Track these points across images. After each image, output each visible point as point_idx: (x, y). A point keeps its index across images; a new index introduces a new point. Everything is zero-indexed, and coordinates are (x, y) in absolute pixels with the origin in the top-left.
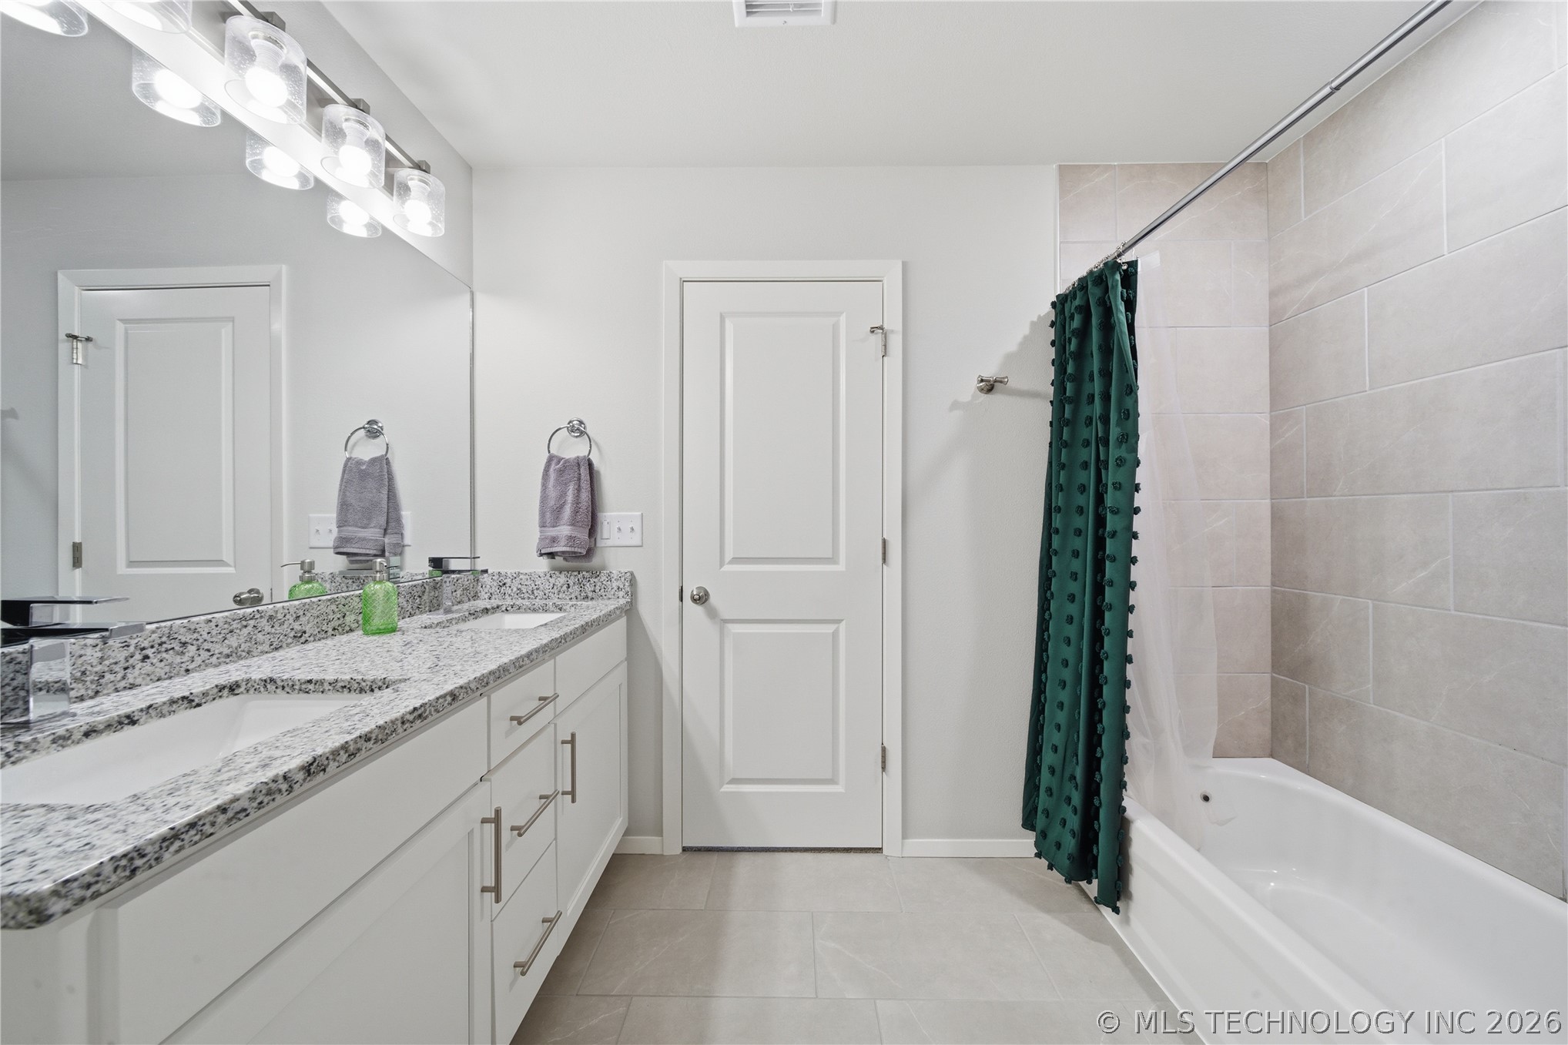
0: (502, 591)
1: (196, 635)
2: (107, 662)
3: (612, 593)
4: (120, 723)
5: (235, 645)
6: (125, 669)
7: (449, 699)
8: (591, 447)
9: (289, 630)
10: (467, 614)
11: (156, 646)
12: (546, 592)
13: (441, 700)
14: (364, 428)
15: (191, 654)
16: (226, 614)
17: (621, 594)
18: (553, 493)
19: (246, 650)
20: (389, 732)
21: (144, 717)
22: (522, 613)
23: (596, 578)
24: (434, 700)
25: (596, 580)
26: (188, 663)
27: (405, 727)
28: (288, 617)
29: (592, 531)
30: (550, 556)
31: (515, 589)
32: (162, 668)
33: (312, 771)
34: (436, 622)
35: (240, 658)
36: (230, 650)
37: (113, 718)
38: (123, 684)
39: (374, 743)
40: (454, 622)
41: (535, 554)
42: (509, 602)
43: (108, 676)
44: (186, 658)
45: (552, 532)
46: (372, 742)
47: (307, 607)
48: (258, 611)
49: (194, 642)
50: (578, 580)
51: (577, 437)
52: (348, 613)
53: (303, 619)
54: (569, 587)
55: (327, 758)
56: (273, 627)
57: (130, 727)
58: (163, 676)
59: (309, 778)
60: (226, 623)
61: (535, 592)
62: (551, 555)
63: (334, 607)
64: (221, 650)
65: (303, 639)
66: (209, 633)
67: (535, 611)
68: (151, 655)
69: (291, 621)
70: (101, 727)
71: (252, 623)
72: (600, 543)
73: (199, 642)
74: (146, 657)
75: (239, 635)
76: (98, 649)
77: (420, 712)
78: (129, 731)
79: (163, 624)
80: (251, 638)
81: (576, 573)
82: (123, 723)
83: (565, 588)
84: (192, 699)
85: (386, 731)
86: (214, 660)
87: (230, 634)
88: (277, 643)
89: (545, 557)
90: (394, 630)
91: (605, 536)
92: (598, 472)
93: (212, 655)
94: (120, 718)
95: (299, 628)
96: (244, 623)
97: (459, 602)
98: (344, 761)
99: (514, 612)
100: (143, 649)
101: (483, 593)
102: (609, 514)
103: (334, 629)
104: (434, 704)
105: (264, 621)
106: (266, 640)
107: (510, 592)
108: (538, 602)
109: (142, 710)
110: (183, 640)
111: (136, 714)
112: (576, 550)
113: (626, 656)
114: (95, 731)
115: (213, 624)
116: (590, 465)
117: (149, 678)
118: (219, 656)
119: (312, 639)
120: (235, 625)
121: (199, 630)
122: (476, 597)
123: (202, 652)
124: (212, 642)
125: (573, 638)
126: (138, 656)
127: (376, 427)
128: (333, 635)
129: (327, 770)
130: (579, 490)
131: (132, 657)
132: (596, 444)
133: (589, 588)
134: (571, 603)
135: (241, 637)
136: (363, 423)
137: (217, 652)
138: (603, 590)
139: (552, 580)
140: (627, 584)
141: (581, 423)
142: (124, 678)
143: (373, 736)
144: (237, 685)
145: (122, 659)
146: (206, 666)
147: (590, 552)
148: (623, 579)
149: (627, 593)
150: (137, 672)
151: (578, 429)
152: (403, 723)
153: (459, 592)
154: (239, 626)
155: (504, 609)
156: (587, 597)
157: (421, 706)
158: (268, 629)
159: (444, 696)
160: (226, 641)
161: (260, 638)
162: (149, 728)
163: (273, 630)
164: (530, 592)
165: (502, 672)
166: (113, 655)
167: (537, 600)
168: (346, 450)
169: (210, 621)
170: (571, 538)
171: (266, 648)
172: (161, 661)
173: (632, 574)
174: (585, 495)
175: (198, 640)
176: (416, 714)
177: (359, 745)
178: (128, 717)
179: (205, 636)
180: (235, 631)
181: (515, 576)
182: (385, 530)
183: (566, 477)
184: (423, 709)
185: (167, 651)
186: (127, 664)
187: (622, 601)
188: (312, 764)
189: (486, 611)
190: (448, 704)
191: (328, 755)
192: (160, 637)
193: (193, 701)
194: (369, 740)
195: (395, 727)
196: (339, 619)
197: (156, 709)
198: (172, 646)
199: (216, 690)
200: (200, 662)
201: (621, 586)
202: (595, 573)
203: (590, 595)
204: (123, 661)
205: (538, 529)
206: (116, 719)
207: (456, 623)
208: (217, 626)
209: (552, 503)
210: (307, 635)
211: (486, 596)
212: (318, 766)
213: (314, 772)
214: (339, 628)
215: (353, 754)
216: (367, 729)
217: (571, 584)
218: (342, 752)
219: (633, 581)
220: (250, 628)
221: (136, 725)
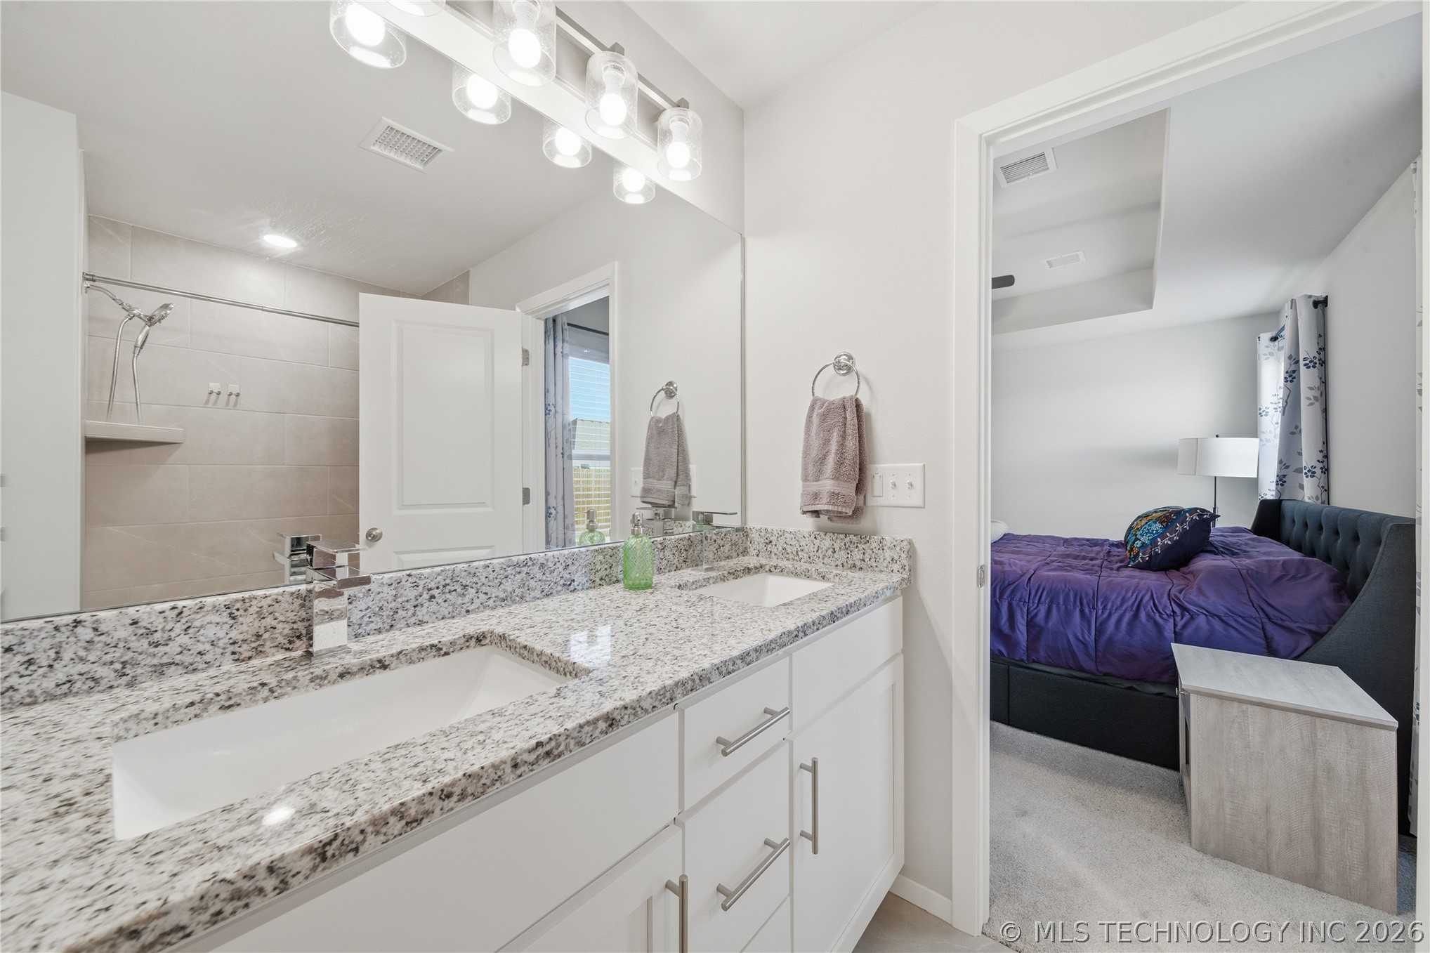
0: (769, 549)
1: (475, 579)
2: (400, 600)
3: (885, 565)
4: (373, 667)
5: (510, 589)
6: (415, 607)
7: (602, 725)
8: (859, 383)
9: (559, 579)
10: (726, 572)
11: (441, 587)
12: (811, 554)
13: (586, 729)
14: (663, 389)
15: (471, 596)
16: (502, 560)
17: (896, 567)
18: (816, 443)
19: (520, 595)
20: (488, 782)
21: (394, 663)
22: (783, 575)
23: (865, 543)
24: (574, 729)
25: (864, 546)
26: (468, 605)
27: (519, 772)
28: (558, 565)
29: (860, 488)
30: (814, 515)
31: (780, 548)
32: (446, 608)
33: (329, 854)
34: (691, 581)
35: (514, 602)
36: (505, 595)
37: (366, 661)
38: (413, 620)
39: (459, 800)
40: (711, 581)
41: (800, 512)
42: (774, 562)
43: (401, 613)
44: (466, 600)
45: (814, 487)
46: (455, 798)
47: (575, 556)
48: (530, 558)
49: (474, 585)
50: (845, 545)
51: (844, 374)
52: (614, 564)
53: (572, 568)
54: (834, 552)
55: (362, 832)
56: (544, 574)
57: (382, 671)
58: (447, 616)
59: (322, 866)
60: (501, 568)
61: (799, 553)
62: (816, 513)
63: (601, 557)
64: (497, 594)
65: (572, 588)
66: (486, 577)
67: (797, 575)
68: (436, 595)
69: (561, 569)
70: (355, 669)
71: (525, 569)
72: (870, 502)
73: (478, 586)
74: (433, 597)
75: (513, 581)
76: (393, 587)
77: (548, 748)
78: (380, 675)
79: (447, 567)
80: (524, 584)
81: (843, 536)
82: (374, 667)
83: (830, 552)
84: (441, 647)
85: (483, 781)
86: (491, 602)
87: (505, 579)
88: (548, 590)
89: (809, 514)
90: (648, 586)
91: (877, 493)
92: (869, 415)
93: (490, 598)
94: (372, 662)
95: (568, 576)
96: (518, 569)
97: (728, 558)
98: (396, 832)
99: (776, 574)
100: (430, 590)
101: (752, 549)
102: (882, 465)
103: (601, 579)
104: (576, 734)
105: (536, 569)
106: (538, 587)
107: (775, 550)
108: (803, 566)
109: (392, 656)
110: (464, 583)
111: (386, 658)
112: (840, 509)
113: (902, 648)
114: (349, 673)
115: (490, 569)
116: (858, 406)
117: (434, 617)
118: (495, 599)
119: (580, 587)
120: (510, 571)
121: (478, 574)
122: (745, 552)
123: (480, 595)
124: (489, 586)
125: (818, 629)
126: (426, 596)
127: (671, 388)
128: (600, 585)
129: (362, 849)
130: (844, 436)
131: (421, 596)
132: (866, 380)
133: (857, 555)
134: (835, 572)
135: (515, 583)
136: (663, 385)
137: (493, 595)
138: (873, 560)
139: (817, 542)
140: (904, 555)
141: (850, 358)
142: (414, 615)
143: (457, 790)
144: (484, 635)
145: (412, 597)
146: (484, 607)
147: (857, 512)
148: (898, 548)
149: (903, 567)
150: (424, 610)
151: (845, 367)
152: (515, 766)
153: (727, 547)
154: (513, 572)
155: (767, 569)
156: (854, 566)
157: (551, 739)
158: (539, 576)
159: (595, 721)
160: (502, 585)
161: (532, 584)
162: (399, 675)
163: (544, 578)
164: (795, 553)
165: (698, 681)
166: (405, 593)
167: (802, 563)
168: (651, 410)
169: (488, 566)
170: (834, 495)
171: (537, 593)
172: (445, 601)
173: (910, 543)
174: (851, 443)
175: (477, 583)
176: (541, 751)
177: (427, 807)
178: (380, 661)
179: (483, 580)
180: (510, 576)
181: (780, 533)
182: (676, 482)
183: (830, 421)
184: (553, 743)
185: (450, 592)
186: (416, 603)
187: (896, 578)
188: (330, 843)
189: (748, 570)
190: (601, 733)
191: (362, 827)
192: (445, 580)
193: (441, 649)
194: (449, 796)
195: (499, 774)
196: (606, 569)
197: (406, 655)
198: (454, 588)
199: (463, 640)
200: (479, 604)
201: (896, 558)
202: (864, 537)
203: (858, 563)
204: (413, 599)
205: (800, 483)
206: (369, 662)
207: (714, 583)
208: (493, 571)
209: (814, 453)
210: (575, 584)
211: (754, 553)
212: (342, 844)
213: (333, 856)
214: (606, 578)
215: (416, 821)
216: (447, 779)
217: (837, 549)
218: (392, 820)
219: (911, 553)
220: (523, 575)
221: (388, 669)
